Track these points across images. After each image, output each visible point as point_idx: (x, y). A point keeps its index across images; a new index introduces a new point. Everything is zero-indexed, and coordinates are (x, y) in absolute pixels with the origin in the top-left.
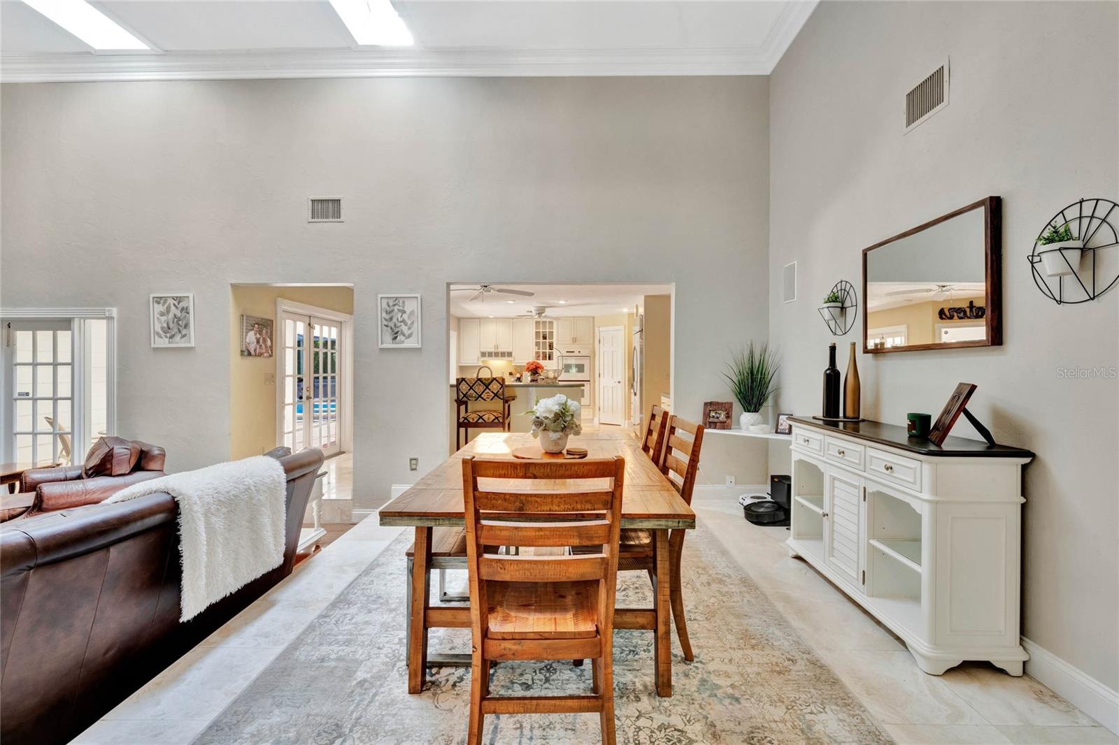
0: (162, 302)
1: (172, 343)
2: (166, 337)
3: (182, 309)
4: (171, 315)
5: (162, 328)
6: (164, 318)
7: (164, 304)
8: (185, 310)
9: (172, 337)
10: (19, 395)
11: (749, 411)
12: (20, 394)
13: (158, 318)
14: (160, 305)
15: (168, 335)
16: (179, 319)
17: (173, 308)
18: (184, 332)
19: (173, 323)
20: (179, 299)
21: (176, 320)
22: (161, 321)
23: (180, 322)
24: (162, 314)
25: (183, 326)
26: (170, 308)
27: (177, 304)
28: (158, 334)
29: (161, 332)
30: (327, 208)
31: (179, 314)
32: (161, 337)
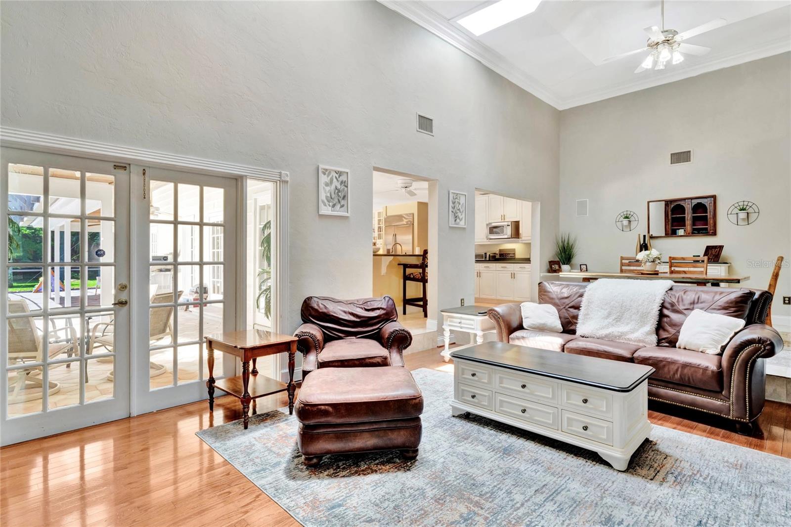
0: (327, 173)
1: (334, 211)
2: (330, 206)
3: (342, 182)
4: (333, 187)
5: (327, 197)
6: (328, 188)
7: (328, 176)
8: (344, 184)
9: (334, 206)
10: (153, 260)
11: (565, 264)
12: (155, 258)
13: (324, 187)
14: (326, 176)
15: (331, 204)
16: (339, 191)
17: (335, 180)
18: (343, 202)
19: (335, 194)
20: (340, 174)
21: (337, 191)
22: (326, 190)
23: (340, 194)
24: (327, 185)
25: (342, 197)
26: (333, 179)
27: (337, 177)
28: (323, 202)
29: (326, 201)
30: (425, 123)
31: (339, 187)
32: (325, 205)
